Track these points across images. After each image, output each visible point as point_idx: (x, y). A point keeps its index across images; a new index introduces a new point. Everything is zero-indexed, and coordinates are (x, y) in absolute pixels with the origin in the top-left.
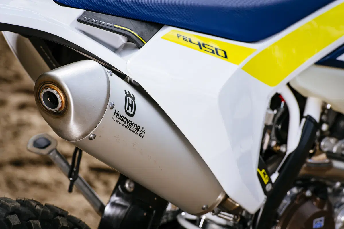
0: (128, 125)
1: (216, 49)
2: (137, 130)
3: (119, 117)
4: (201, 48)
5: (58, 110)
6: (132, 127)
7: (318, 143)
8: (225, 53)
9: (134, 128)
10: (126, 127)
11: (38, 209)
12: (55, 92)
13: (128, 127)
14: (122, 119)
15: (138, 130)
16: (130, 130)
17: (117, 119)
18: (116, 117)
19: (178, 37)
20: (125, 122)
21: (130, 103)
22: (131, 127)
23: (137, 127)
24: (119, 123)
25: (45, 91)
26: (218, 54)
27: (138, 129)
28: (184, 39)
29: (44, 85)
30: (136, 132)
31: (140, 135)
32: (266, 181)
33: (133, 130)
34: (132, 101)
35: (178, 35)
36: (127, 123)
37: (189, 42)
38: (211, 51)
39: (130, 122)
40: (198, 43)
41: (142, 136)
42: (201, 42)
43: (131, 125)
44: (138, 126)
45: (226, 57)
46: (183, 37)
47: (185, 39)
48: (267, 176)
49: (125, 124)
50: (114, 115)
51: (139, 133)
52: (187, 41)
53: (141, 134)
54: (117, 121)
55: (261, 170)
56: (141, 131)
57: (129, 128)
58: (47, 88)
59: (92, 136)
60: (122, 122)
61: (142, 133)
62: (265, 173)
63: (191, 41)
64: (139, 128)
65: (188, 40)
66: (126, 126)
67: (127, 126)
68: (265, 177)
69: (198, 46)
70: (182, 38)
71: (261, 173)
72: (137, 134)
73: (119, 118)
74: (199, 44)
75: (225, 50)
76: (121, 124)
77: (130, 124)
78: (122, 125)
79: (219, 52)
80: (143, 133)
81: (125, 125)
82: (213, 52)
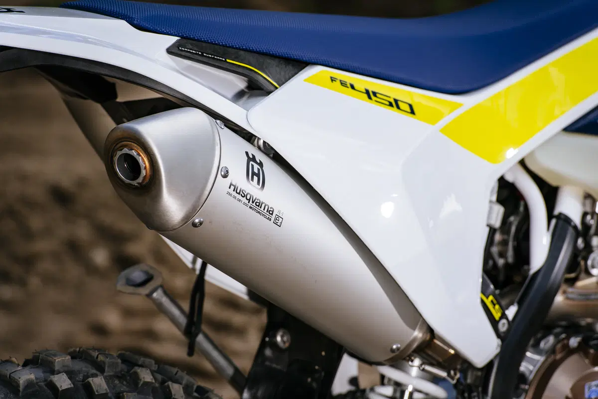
0: (254, 204)
1: (396, 101)
2: (269, 213)
3: (238, 192)
4: (370, 98)
5: (141, 181)
6: (261, 208)
7: (582, 263)
8: (411, 106)
9: (264, 210)
10: (250, 208)
11: (101, 361)
12: (134, 153)
13: (255, 208)
14: (243, 195)
15: (272, 214)
16: (259, 212)
17: (234, 193)
18: (234, 191)
19: (332, 80)
20: (249, 200)
21: (256, 171)
22: (259, 208)
23: (269, 209)
24: (240, 200)
25: (119, 153)
26: (398, 107)
27: (271, 212)
28: (341, 83)
29: (117, 144)
30: (268, 216)
31: (275, 222)
32: (497, 316)
33: (264, 213)
34: (258, 169)
35: (331, 78)
36: (253, 202)
37: (350, 89)
38: (388, 103)
39: (256, 201)
40: (364, 91)
41: (278, 224)
42: (371, 89)
43: (258, 206)
44: (271, 208)
45: (412, 112)
46: (341, 81)
47: (343, 84)
48: (497, 307)
49: (249, 202)
50: (230, 188)
51: (273, 219)
52: (348, 87)
53: (277, 221)
54: (235, 197)
55: (487, 298)
56: (277, 216)
57: (257, 209)
58: (121, 148)
59: (197, 221)
60: (244, 200)
61: (278, 219)
62: (495, 302)
63: (352, 87)
64: (273, 211)
65: (349, 85)
66: (251, 206)
67: (253, 207)
68: (494, 308)
69: (365, 96)
70: (338, 82)
71: (488, 302)
72: (270, 220)
73: (239, 194)
74: (367, 92)
75: (410, 102)
76: (243, 202)
77: (258, 204)
78: (245, 204)
79: (401, 104)
80: (281, 219)
81: (249, 205)
82: (391, 105)
